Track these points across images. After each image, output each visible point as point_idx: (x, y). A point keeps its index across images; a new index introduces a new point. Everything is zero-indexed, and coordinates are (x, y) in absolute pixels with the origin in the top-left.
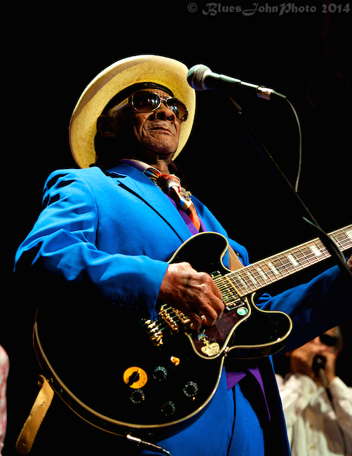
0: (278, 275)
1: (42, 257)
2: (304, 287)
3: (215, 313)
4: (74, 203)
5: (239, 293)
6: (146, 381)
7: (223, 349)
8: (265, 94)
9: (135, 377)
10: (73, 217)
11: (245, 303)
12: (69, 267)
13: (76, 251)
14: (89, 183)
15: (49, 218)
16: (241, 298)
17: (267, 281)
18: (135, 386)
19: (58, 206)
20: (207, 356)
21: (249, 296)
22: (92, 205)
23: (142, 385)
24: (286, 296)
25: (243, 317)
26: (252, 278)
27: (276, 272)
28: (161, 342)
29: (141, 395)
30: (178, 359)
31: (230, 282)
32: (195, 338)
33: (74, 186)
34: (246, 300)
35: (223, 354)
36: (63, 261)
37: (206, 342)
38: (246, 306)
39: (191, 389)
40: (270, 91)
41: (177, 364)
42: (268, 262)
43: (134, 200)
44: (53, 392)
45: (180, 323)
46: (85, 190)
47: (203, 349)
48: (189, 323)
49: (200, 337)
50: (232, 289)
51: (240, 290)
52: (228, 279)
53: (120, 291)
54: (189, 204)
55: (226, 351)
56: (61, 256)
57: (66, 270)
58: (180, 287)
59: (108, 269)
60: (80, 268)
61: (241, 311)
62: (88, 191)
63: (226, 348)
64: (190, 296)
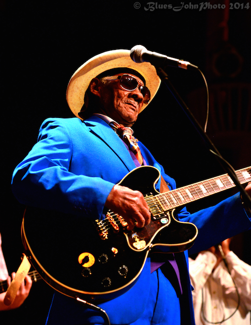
0: (192, 198)
1: (30, 174)
2: (212, 208)
3: (143, 219)
4: (56, 141)
5: (163, 208)
6: (93, 263)
7: (148, 245)
8: (184, 65)
9: (86, 260)
10: (55, 150)
11: (167, 215)
12: (47, 181)
13: (53, 171)
14: (68, 129)
15: (38, 149)
16: (165, 212)
17: (184, 201)
18: (86, 265)
19: (45, 142)
20: (137, 249)
21: (170, 211)
22: (69, 143)
23: (91, 265)
24: (200, 215)
25: (164, 224)
26: (173, 199)
27: (191, 196)
28: (106, 238)
29: (89, 272)
30: (116, 250)
31: (159, 201)
32: (130, 236)
33: (58, 129)
34: (168, 213)
35: (148, 248)
36: (44, 177)
37: (137, 239)
38: (167, 217)
39: (123, 271)
40: (187, 63)
41: (116, 252)
42: (186, 189)
43: (98, 141)
44: (30, 265)
45: (120, 226)
46: (65, 133)
47: (134, 244)
48: (127, 226)
49: (133, 236)
50: (159, 206)
51: (164, 207)
52: (157, 198)
53: (80, 199)
54: (136, 147)
55: (150, 246)
56: (42, 174)
57: (45, 183)
58: (121, 199)
59: (73, 184)
60: (55, 182)
61: (164, 221)
62: (67, 134)
63: (150, 245)
64: (127, 206)
